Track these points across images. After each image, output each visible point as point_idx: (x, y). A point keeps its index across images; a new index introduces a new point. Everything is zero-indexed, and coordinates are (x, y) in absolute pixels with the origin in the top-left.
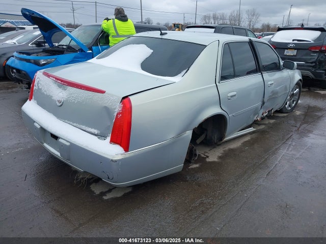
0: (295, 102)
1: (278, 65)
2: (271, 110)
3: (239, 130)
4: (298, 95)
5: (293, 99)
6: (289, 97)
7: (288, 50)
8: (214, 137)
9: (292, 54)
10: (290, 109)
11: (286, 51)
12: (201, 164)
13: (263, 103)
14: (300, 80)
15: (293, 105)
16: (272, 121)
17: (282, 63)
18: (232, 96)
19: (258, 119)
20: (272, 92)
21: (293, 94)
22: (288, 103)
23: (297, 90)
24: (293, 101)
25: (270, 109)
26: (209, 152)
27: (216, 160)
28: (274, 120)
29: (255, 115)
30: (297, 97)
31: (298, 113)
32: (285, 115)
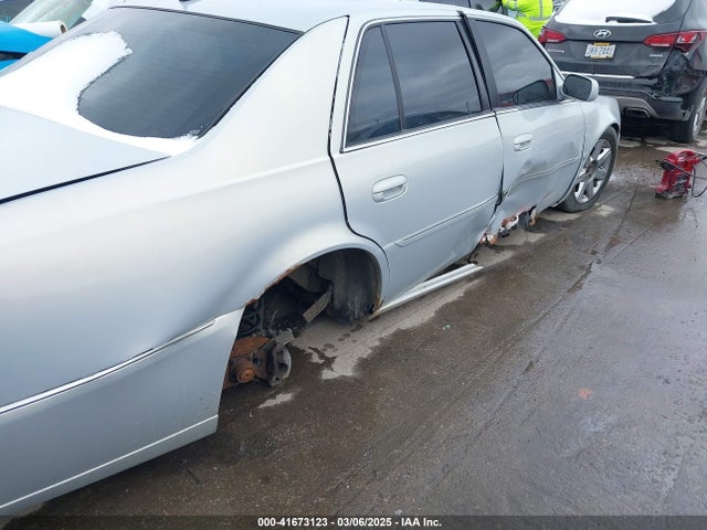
0: (599, 183)
1: (551, 86)
2: (530, 212)
3: (429, 275)
4: (607, 165)
5: (593, 176)
6: (583, 172)
7: (595, 46)
8: (353, 303)
9: (604, 56)
10: (586, 199)
11: (590, 46)
12: (299, 390)
13: (501, 196)
14: (615, 125)
15: (596, 190)
16: (535, 238)
17: (560, 83)
18: (386, 192)
19: (491, 238)
20: (528, 164)
21: (595, 162)
22: (582, 185)
23: (606, 150)
24: (596, 180)
25: (528, 209)
26: (337, 344)
27: (349, 373)
28: (542, 235)
29: (477, 229)
30: (605, 170)
31: (605, 210)
32: (572, 217)
